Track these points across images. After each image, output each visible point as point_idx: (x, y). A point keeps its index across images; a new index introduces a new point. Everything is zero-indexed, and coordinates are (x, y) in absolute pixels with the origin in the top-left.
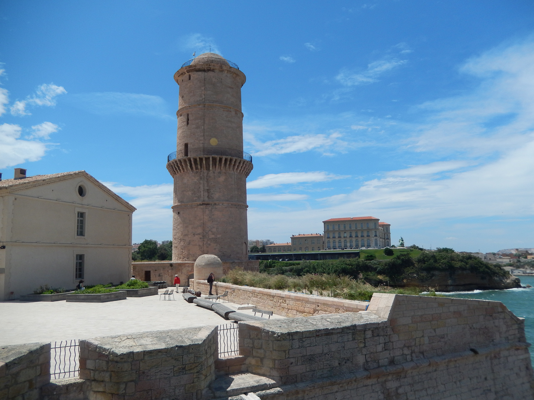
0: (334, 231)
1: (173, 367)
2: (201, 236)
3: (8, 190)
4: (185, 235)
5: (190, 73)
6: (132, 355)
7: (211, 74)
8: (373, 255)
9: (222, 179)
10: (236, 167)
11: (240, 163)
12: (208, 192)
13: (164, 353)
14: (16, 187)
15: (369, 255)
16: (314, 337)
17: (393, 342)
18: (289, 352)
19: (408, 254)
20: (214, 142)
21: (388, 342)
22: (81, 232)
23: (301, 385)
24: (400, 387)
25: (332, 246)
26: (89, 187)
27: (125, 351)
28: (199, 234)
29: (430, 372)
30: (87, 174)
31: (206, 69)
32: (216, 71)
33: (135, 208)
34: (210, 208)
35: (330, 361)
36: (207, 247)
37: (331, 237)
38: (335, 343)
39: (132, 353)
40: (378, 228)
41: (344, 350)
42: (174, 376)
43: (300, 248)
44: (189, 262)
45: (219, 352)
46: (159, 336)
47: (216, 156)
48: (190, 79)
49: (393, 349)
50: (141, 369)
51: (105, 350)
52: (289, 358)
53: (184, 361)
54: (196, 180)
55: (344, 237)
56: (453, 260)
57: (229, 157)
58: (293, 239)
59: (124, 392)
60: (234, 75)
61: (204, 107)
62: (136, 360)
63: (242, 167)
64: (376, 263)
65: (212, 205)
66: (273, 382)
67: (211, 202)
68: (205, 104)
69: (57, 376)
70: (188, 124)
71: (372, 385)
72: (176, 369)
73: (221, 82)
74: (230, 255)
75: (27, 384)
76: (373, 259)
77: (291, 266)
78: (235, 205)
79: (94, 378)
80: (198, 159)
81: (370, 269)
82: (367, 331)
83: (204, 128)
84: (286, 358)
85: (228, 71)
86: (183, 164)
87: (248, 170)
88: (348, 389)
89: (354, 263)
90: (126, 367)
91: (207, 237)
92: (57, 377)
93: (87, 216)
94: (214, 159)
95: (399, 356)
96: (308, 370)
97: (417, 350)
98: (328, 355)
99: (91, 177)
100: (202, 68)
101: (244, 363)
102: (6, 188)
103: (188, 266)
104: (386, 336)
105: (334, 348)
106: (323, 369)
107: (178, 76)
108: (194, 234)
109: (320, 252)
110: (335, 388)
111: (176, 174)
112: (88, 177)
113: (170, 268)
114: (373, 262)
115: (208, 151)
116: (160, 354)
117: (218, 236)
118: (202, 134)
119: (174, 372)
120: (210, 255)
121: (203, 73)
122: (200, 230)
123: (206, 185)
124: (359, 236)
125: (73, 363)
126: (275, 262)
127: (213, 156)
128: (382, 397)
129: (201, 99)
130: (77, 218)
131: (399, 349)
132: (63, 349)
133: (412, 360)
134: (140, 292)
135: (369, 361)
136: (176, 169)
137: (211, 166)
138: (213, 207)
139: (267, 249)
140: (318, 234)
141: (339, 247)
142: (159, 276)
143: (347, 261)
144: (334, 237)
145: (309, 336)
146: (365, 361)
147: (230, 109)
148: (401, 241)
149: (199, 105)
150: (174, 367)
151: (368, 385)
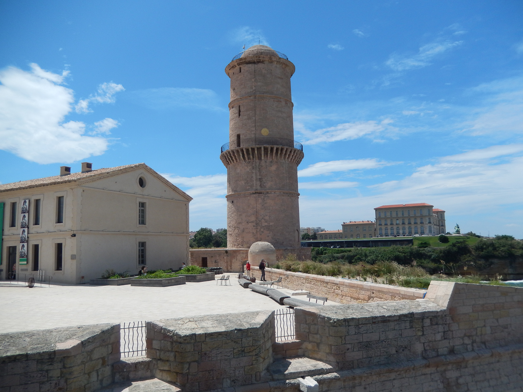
0: (386, 219)
1: (232, 349)
2: (255, 224)
3: (77, 183)
4: (240, 223)
5: (241, 66)
6: (194, 337)
7: (260, 65)
8: (427, 243)
9: (274, 168)
10: (287, 156)
11: (291, 152)
12: (260, 181)
13: (224, 336)
14: (83, 180)
15: (423, 242)
16: (370, 323)
17: (452, 331)
18: (345, 339)
19: (464, 241)
20: (265, 132)
21: (447, 331)
22: (142, 222)
23: (358, 371)
24: (461, 377)
25: (384, 232)
26: (148, 179)
27: (188, 333)
28: (253, 222)
29: (492, 363)
30: (147, 166)
31: (256, 61)
32: (265, 62)
33: (191, 198)
34: (263, 197)
35: (387, 348)
36: (260, 235)
37: (383, 224)
38: (392, 330)
39: (195, 335)
40: (432, 215)
41: (402, 337)
42: (234, 357)
43: (351, 235)
44: (244, 249)
45: (276, 336)
46: (219, 319)
47: (267, 146)
48: (240, 72)
49: (453, 338)
50: (203, 350)
51: (169, 331)
52: (345, 344)
53: (243, 344)
54: (248, 170)
55: (397, 224)
56: (514, 248)
57: (280, 147)
58: (344, 226)
59: (188, 371)
60: (284, 66)
61: (255, 98)
62: (199, 342)
63: (293, 156)
64: (430, 250)
65: (265, 193)
66: (329, 367)
67: (263, 191)
68: (255, 95)
69: (126, 354)
70: (240, 115)
71: (431, 374)
72: (235, 351)
73: (271, 73)
74: (283, 242)
75: (101, 361)
76: (427, 247)
77: (343, 253)
78: (287, 193)
79: (160, 357)
80: (250, 150)
81: (425, 256)
82: (425, 319)
83: (255, 118)
84: (342, 344)
85: (277, 62)
86: (236, 154)
87: (299, 159)
88: (406, 377)
89: (408, 250)
90: (189, 348)
91: (260, 224)
92: (127, 356)
93: (147, 205)
94: (266, 149)
95: (459, 345)
96: (364, 356)
97: (478, 340)
98: (385, 342)
99: (151, 169)
100: (252, 60)
101: (301, 347)
102: (75, 181)
103: (243, 253)
104: (446, 324)
105: (391, 335)
106: (380, 356)
107: (229, 69)
108: (248, 222)
109: (372, 239)
110: (393, 376)
111: (229, 164)
112: (147, 169)
113: (225, 254)
114: (427, 249)
115: (259, 141)
116: (220, 336)
117: (271, 224)
118: (254, 125)
119: (234, 354)
120: (263, 242)
121: (253, 65)
122: (253, 219)
123: (258, 174)
124: (413, 223)
125: (140, 343)
126: (326, 249)
127: (265, 146)
128: (441, 386)
129: (252, 90)
130: (138, 208)
131: (459, 338)
132: (131, 330)
133: (473, 350)
134: (198, 278)
135: (428, 350)
136: (229, 159)
137: (263, 155)
138: (265, 196)
139: (318, 236)
140: (369, 221)
141: (391, 234)
142: (216, 262)
143: (400, 248)
144: (386, 224)
145: (365, 323)
146: (423, 349)
147: (280, 99)
148: (457, 229)
149: (250, 97)
150: (234, 349)
151: (427, 374)
